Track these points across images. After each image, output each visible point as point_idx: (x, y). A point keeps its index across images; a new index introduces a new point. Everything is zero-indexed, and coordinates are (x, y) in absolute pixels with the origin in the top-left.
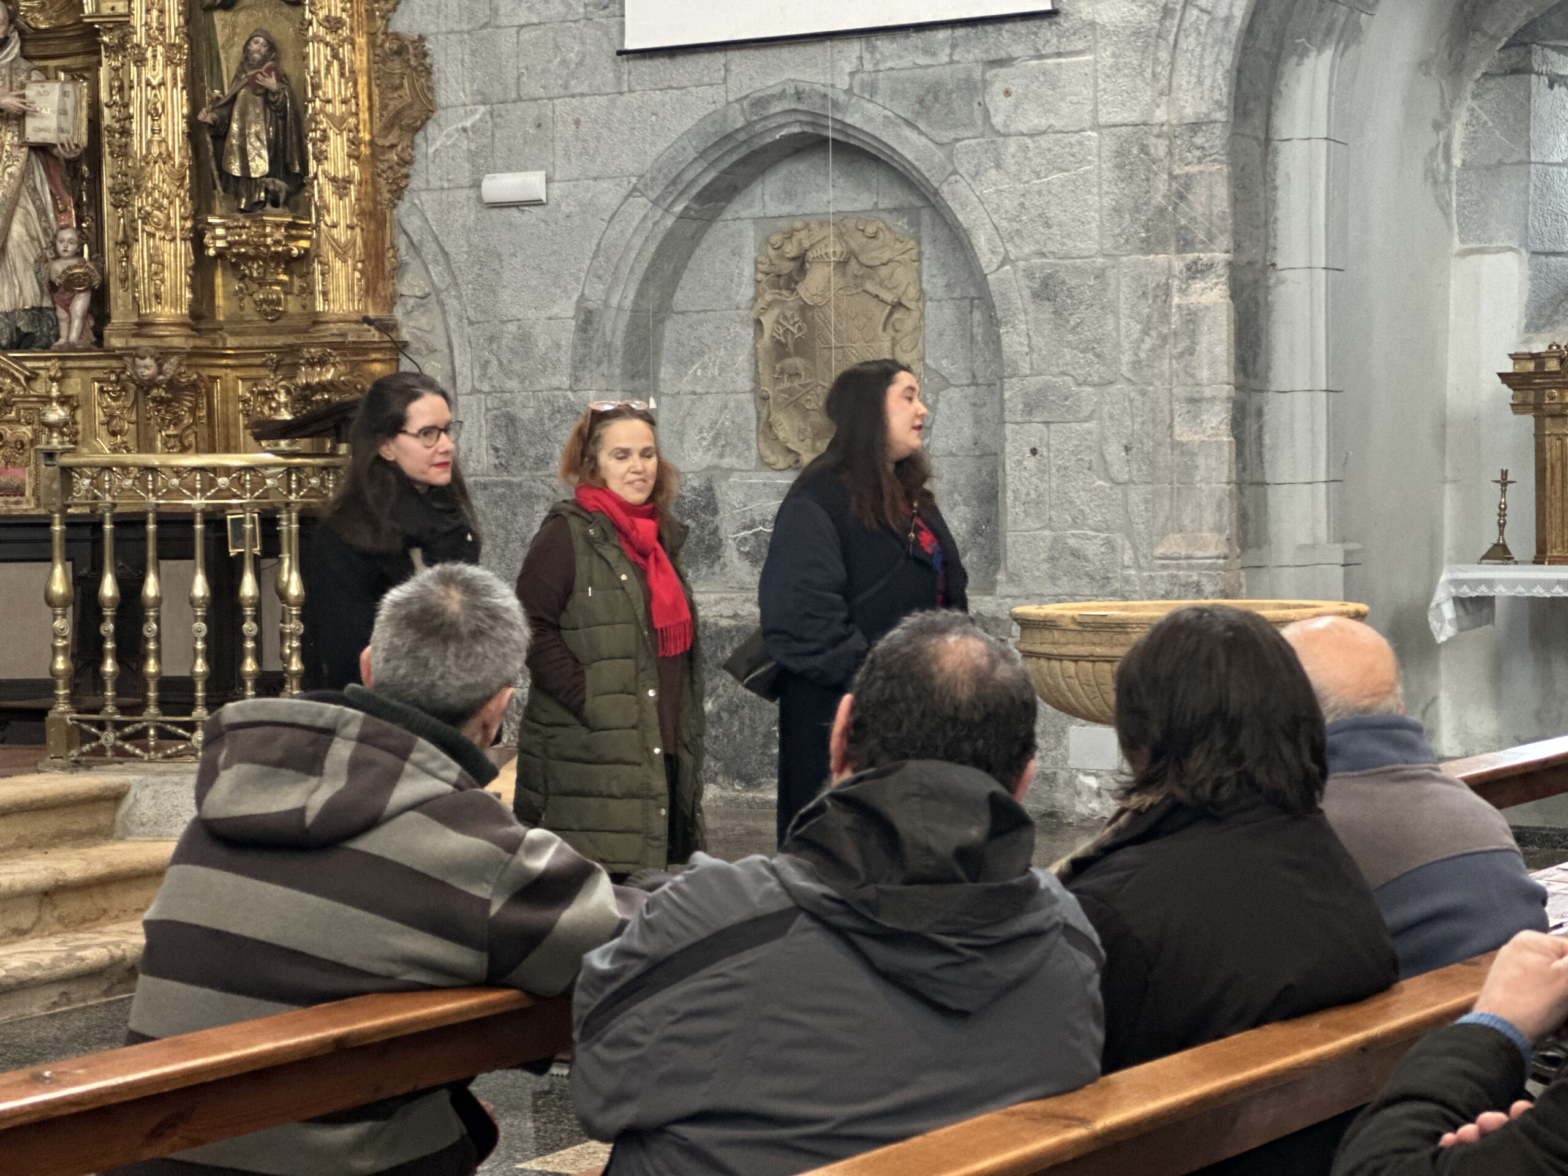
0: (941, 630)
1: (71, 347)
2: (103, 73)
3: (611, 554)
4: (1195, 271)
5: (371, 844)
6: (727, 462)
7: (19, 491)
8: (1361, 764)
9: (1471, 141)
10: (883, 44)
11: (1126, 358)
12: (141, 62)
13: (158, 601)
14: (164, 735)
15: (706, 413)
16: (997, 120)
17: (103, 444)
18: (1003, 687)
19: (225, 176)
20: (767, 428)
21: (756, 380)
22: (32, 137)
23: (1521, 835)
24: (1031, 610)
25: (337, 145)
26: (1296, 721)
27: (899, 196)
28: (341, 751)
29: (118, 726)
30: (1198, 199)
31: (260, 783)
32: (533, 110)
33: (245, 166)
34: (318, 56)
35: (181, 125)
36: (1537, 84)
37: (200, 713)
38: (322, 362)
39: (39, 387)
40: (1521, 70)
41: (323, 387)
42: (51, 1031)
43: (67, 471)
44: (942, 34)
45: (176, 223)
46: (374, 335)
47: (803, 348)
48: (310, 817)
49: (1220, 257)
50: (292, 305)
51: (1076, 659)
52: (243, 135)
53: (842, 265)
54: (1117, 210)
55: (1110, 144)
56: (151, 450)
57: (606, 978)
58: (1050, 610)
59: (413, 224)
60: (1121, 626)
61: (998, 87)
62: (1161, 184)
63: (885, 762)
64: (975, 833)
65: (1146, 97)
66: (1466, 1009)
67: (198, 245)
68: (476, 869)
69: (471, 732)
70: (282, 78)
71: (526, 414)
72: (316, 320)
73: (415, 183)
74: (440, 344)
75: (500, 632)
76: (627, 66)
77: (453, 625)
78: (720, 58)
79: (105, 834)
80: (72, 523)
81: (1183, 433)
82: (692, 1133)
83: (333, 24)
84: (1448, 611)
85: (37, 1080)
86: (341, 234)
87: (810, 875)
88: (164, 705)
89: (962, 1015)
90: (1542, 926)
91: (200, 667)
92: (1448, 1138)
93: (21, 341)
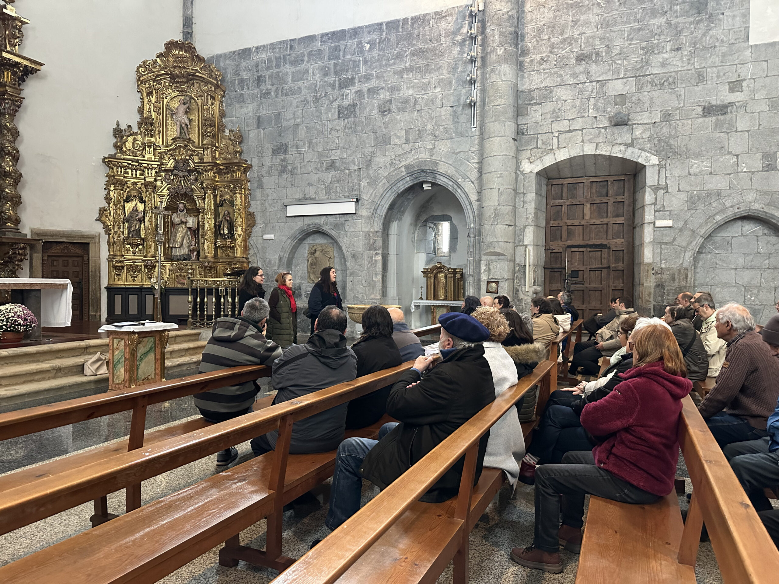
0: (332, 308)
1: (193, 260)
2: (200, 216)
3: (285, 296)
4: (377, 254)
5: (240, 342)
6: (303, 282)
7: (184, 284)
8: (398, 330)
9: (418, 236)
10: (328, 217)
11: (366, 267)
12: (206, 215)
13: (207, 302)
14: (207, 324)
15: (300, 274)
16: (346, 230)
17: (199, 276)
18: (342, 317)
19: (220, 233)
20: (309, 276)
21: (308, 269)
22: (188, 226)
23: (421, 341)
24: (350, 306)
25: (239, 229)
26: (389, 324)
27: (331, 241)
28: (237, 326)
29: (200, 322)
30: (377, 243)
31: (223, 331)
32: (272, 225)
33: (224, 232)
34: (236, 215)
35: (213, 225)
36: (428, 228)
37: (213, 320)
38: (236, 264)
39: (188, 267)
40: (426, 226)
41: (236, 268)
42: (188, 372)
43: (192, 280)
44: (338, 216)
45: (212, 241)
46: (245, 260)
47: (315, 264)
48: (231, 337)
49: (380, 252)
50: (231, 255)
51: (357, 314)
52: (223, 227)
53: (322, 251)
54: (365, 244)
55: (364, 234)
56: (207, 277)
57: (278, 364)
58: (353, 306)
59: (252, 242)
60: (364, 308)
61: (346, 225)
62: (372, 241)
63: (323, 329)
64: (337, 340)
65: (369, 227)
66: (412, 367)
67: (215, 245)
68: (259, 346)
69: (259, 325)
70: (230, 218)
71: (270, 273)
72: (235, 257)
73: (252, 236)
74: (256, 262)
75: (265, 309)
76: (287, 218)
77: (257, 307)
78: (303, 218)
79: (197, 340)
80: (192, 289)
81: (374, 279)
82: (290, 388)
83: (239, 210)
84: (413, 307)
85: (182, 380)
86: (239, 243)
87: (311, 347)
88: (207, 319)
89: (335, 369)
90: (424, 355)
91: (214, 313)
92: (408, 387)
93: (185, 259)
